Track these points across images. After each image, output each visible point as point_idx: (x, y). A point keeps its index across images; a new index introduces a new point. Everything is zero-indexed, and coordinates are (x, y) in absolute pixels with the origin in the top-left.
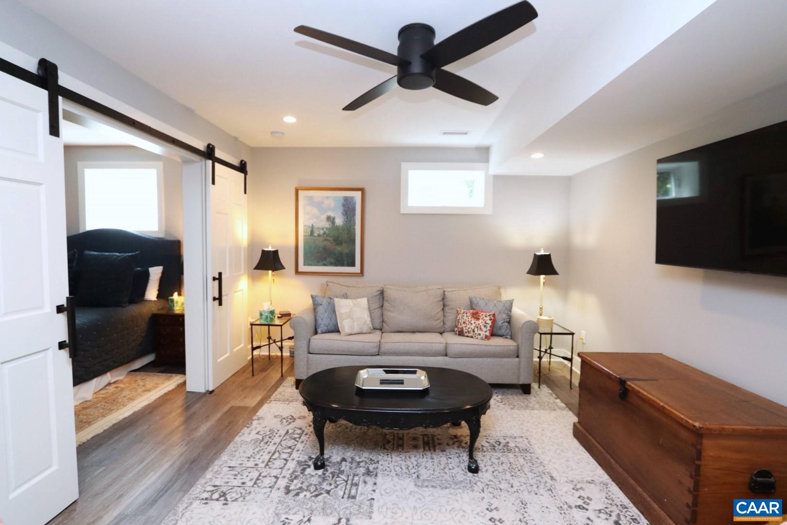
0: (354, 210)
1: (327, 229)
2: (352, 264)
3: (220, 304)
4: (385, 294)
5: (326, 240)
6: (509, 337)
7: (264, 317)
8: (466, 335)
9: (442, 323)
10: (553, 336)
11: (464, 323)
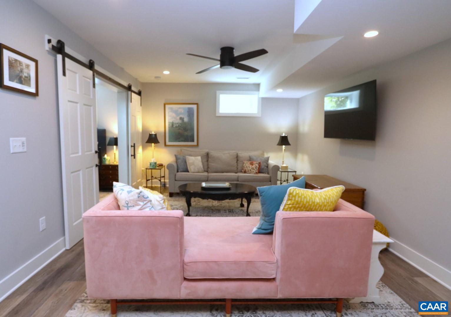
0: (193, 114)
1: (180, 123)
2: (193, 141)
3: (135, 158)
4: (209, 155)
5: (179, 129)
6: (267, 173)
7: (152, 165)
8: (248, 172)
9: (236, 168)
10: (289, 173)
11: (247, 167)
